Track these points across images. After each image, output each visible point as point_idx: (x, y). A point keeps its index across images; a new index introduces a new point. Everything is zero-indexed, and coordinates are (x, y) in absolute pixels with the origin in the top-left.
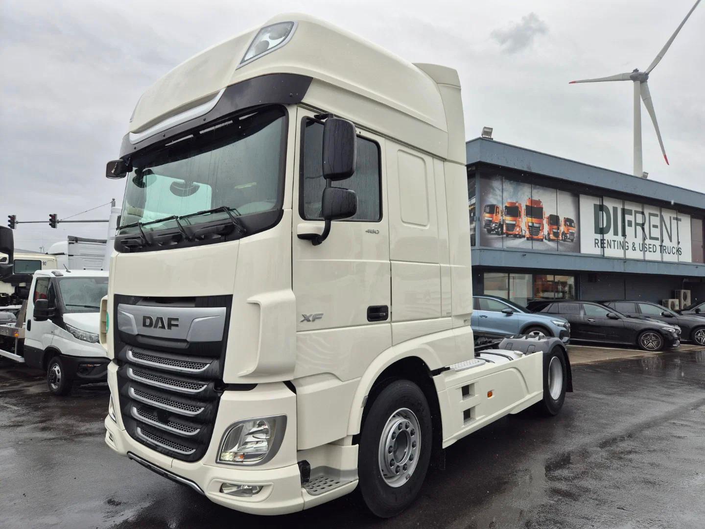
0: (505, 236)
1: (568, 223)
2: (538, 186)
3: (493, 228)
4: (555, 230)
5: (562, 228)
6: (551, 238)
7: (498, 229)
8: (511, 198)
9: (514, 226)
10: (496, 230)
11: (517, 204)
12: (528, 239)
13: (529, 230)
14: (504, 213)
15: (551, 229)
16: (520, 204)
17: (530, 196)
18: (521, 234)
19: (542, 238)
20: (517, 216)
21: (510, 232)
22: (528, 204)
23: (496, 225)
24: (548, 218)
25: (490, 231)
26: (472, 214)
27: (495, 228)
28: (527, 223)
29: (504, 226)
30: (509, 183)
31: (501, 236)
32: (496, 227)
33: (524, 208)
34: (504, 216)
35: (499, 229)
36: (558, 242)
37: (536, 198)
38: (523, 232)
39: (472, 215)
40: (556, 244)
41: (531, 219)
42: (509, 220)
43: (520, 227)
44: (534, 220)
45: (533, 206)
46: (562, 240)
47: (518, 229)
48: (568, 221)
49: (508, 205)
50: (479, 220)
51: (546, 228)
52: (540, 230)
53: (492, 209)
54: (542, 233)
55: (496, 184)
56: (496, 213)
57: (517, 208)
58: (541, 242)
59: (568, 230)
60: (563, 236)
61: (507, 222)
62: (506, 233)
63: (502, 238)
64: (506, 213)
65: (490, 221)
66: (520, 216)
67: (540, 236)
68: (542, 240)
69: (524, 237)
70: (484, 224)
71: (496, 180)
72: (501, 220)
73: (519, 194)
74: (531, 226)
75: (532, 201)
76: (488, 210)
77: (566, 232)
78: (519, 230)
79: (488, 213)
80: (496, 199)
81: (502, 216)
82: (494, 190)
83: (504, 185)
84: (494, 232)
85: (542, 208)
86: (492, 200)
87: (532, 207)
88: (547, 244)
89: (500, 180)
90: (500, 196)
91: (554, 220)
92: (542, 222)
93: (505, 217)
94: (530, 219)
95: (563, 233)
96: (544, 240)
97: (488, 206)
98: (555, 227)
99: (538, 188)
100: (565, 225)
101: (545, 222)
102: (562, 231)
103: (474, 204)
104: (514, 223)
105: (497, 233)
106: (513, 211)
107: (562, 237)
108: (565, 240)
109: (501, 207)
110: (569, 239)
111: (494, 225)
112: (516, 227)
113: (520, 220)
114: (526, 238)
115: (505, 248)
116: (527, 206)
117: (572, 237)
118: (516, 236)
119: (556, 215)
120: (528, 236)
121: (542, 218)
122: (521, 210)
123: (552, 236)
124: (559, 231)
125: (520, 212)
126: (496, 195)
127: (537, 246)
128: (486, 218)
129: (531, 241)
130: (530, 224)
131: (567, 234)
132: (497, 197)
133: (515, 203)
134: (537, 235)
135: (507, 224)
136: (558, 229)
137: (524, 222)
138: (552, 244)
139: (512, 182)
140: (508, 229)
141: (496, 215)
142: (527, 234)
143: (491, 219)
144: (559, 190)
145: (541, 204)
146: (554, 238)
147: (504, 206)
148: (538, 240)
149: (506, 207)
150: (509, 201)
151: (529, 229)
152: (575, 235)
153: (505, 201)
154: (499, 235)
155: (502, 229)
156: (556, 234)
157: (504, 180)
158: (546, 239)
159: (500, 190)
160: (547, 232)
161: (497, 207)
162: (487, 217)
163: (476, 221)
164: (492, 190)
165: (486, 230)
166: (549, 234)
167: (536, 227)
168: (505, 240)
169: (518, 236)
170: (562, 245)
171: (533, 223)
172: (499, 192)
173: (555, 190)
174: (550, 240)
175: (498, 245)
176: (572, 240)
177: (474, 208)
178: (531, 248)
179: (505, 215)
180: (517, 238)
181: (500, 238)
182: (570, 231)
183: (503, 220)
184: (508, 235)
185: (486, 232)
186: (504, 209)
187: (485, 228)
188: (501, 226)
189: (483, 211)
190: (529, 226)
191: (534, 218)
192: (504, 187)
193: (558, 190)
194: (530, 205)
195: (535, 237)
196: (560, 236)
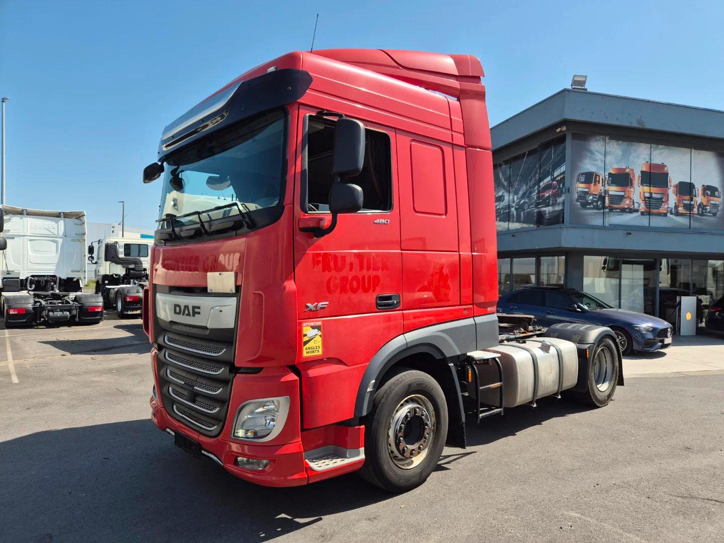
0: (607, 210)
1: (709, 193)
2: (661, 146)
3: (590, 201)
4: (686, 202)
5: (699, 199)
6: (681, 212)
7: (597, 202)
8: (617, 163)
9: (621, 198)
10: (594, 204)
11: (627, 170)
12: (643, 214)
13: (646, 203)
14: (606, 182)
15: (679, 201)
16: (633, 170)
17: (648, 160)
18: (632, 207)
19: (665, 212)
20: (627, 185)
21: (616, 205)
22: (644, 169)
23: (594, 198)
24: (676, 186)
25: (584, 205)
26: (561, 184)
27: (593, 201)
28: (642, 194)
29: (607, 198)
30: (615, 144)
31: (602, 211)
32: (594, 199)
33: (637, 174)
34: (606, 185)
35: (599, 203)
36: (690, 216)
37: (657, 160)
38: (636, 205)
39: (561, 187)
40: (689, 220)
41: (649, 188)
42: (613, 190)
43: (630, 199)
44: (653, 190)
45: (652, 171)
46: (698, 214)
47: (628, 202)
48: (709, 190)
49: (613, 173)
50: (569, 192)
51: (673, 199)
52: (663, 202)
53: (590, 178)
54: (666, 206)
55: (597, 146)
56: (595, 182)
57: (628, 175)
58: (665, 218)
59: (708, 201)
60: (700, 209)
61: (611, 193)
62: (609, 206)
63: (604, 213)
64: (610, 182)
65: (586, 193)
66: (632, 185)
67: (662, 209)
68: (665, 215)
69: (637, 211)
70: (576, 197)
71: (596, 141)
72: (603, 190)
73: (631, 157)
74: (648, 198)
75: (651, 166)
76: (583, 179)
77: (705, 204)
78: (630, 202)
79: (582, 183)
80: (595, 165)
81: (603, 186)
82: (592, 153)
83: (607, 147)
84: (592, 206)
85: (667, 174)
86: (588, 166)
87: (650, 172)
88: (673, 219)
89: (601, 141)
90: (602, 161)
91: (686, 189)
92: (667, 191)
93: (607, 187)
94: (646, 189)
95: (701, 205)
96: (669, 214)
97: (582, 174)
98: (688, 197)
99: (661, 149)
100: (704, 194)
101: (671, 192)
102: (698, 203)
103: (564, 173)
104: (622, 194)
105: (596, 208)
106: (622, 179)
107: (698, 210)
108: (702, 215)
109: (602, 175)
110: (709, 212)
111: (591, 197)
112: (624, 200)
113: (632, 190)
114: (640, 213)
115: (607, 224)
116: (642, 172)
117: (714, 211)
118: (623, 211)
119: (689, 182)
120: (643, 210)
121: (667, 186)
122: (634, 177)
123: (681, 209)
124: (693, 203)
125: (632, 180)
126: (596, 160)
127: (656, 222)
128: (579, 189)
129: (648, 216)
130: (647, 195)
131: (707, 206)
132: (596, 163)
133: (625, 169)
134: (658, 207)
135: (611, 196)
136: (691, 199)
137: (638, 193)
138: (680, 220)
139: (620, 142)
140: (611, 202)
141: (594, 185)
142: (642, 207)
143: (586, 190)
144: (695, 149)
145: (666, 169)
146: (684, 212)
147: (607, 174)
148: (659, 214)
149: (610, 174)
150: (616, 166)
151: (645, 200)
152: (719, 208)
153: (608, 167)
154: (600, 209)
155: (604, 202)
156: (689, 207)
157: (607, 140)
158: (671, 213)
159: (602, 154)
160: (674, 205)
161: (596, 175)
162: (581, 187)
163: (564, 193)
164: (589, 154)
165: (579, 203)
166: (676, 207)
167: (657, 199)
168: (607, 216)
169: (627, 210)
170: (696, 220)
171: (651, 193)
172: (599, 157)
173: (689, 150)
174: (677, 214)
175: (598, 221)
176: (715, 214)
177: (564, 178)
178: (648, 225)
179: (609, 185)
180: (627, 212)
181: (600, 213)
182: (712, 202)
183: (606, 192)
184: (611, 209)
185: (580, 206)
186: (607, 177)
187: (579, 201)
188: (602, 198)
189: (575, 180)
190: (645, 197)
191: (653, 187)
192: (608, 149)
193: (693, 150)
194: (649, 171)
195: (655, 211)
196: (695, 210)
